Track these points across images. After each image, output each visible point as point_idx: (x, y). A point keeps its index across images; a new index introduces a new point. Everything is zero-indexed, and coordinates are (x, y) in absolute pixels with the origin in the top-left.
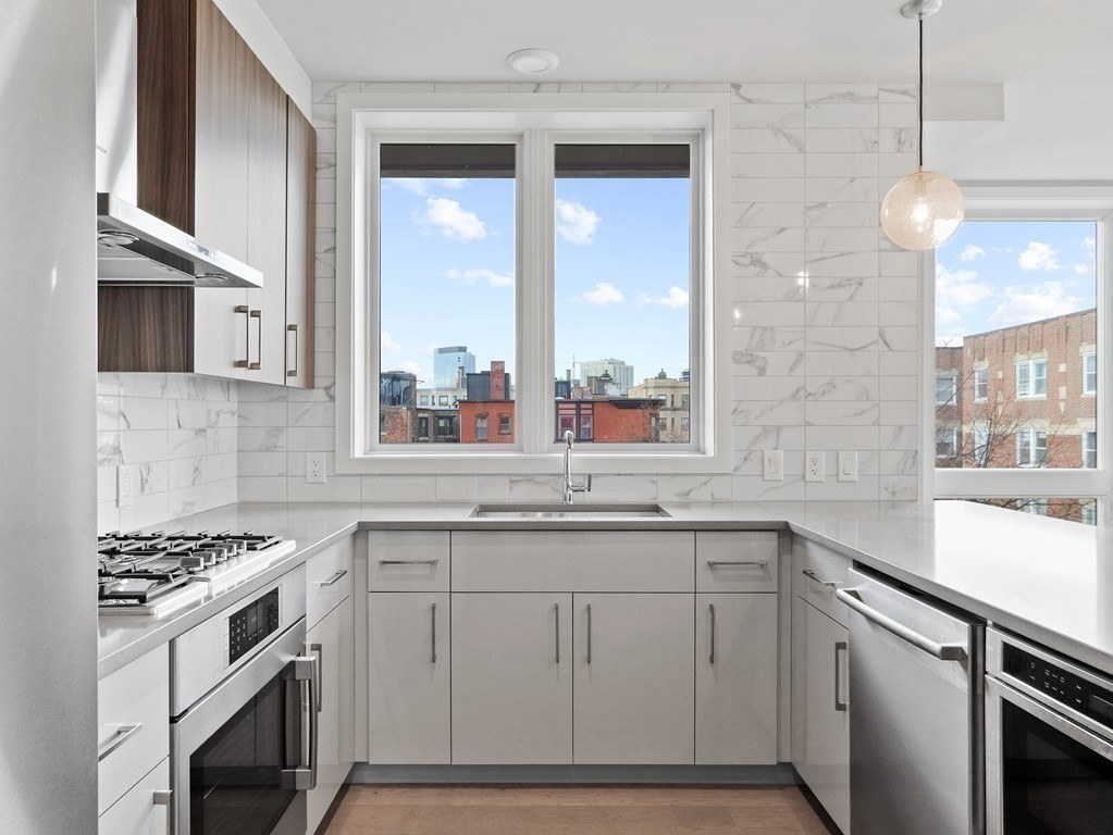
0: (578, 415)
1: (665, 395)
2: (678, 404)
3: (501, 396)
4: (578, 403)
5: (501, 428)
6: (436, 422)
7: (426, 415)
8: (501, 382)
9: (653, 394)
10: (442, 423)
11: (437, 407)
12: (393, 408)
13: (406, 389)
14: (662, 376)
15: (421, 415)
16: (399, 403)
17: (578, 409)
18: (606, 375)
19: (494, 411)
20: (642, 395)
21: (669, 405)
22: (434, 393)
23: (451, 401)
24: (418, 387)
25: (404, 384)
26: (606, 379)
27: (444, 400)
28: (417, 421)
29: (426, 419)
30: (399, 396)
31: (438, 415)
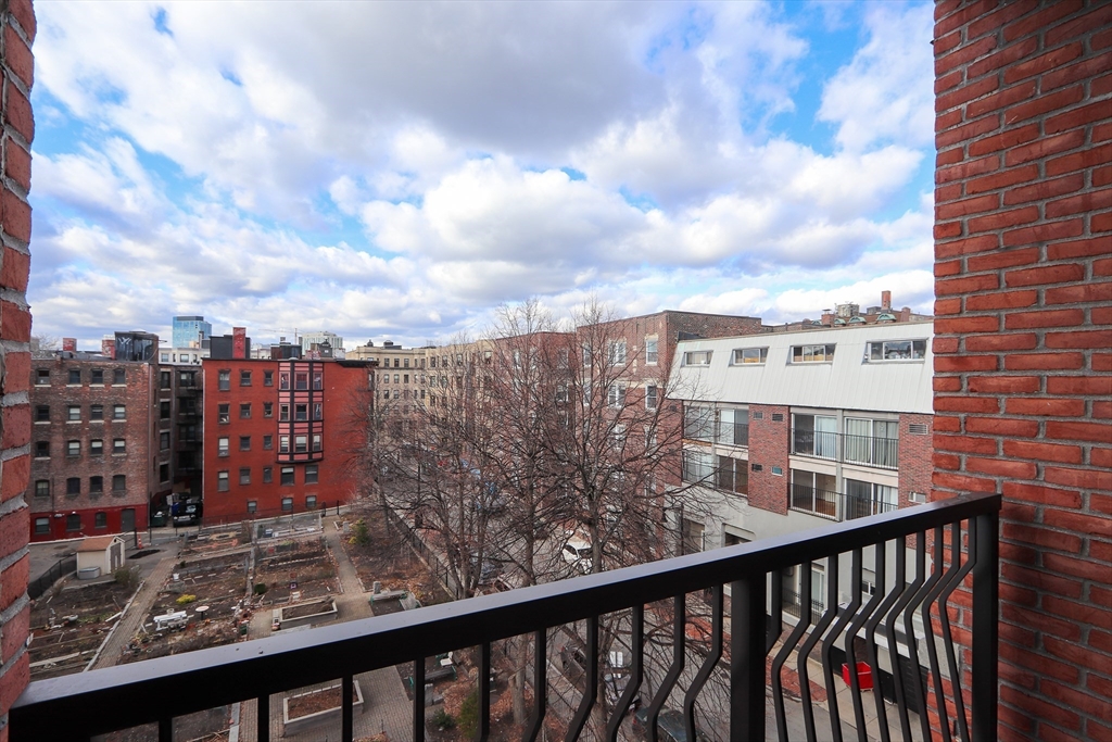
0: (311, 372)
1: (374, 358)
2: (392, 364)
3: (243, 356)
4: (311, 362)
5: (243, 381)
6: (178, 376)
7: (169, 370)
8: (243, 345)
9: (364, 357)
10: (184, 377)
11: (178, 363)
12: (135, 364)
13: (148, 347)
14: (370, 345)
15: (163, 370)
16: (141, 359)
17: (311, 368)
18: (326, 343)
19: (236, 368)
20: (356, 358)
21: (382, 365)
22: (175, 351)
23: (191, 359)
24: (160, 346)
25: (146, 343)
26: (325, 346)
27: (184, 358)
28: (159, 376)
29: (169, 373)
30: (141, 354)
31: (180, 370)
